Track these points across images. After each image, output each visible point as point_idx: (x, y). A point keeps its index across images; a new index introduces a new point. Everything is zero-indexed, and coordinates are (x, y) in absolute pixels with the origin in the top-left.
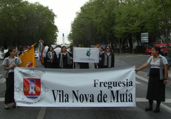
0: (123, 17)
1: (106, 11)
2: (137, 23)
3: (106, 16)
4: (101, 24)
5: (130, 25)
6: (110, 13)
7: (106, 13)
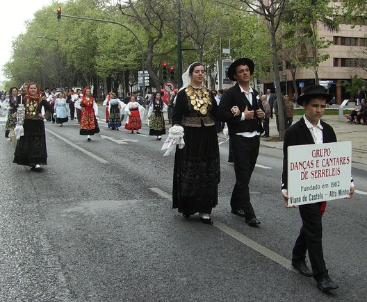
0: (110, 45)
1: (83, 30)
2: (132, 56)
3: (82, 40)
4: (73, 52)
5: (120, 57)
6: (89, 33)
7: (82, 34)
